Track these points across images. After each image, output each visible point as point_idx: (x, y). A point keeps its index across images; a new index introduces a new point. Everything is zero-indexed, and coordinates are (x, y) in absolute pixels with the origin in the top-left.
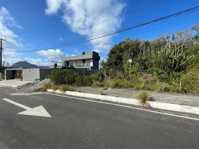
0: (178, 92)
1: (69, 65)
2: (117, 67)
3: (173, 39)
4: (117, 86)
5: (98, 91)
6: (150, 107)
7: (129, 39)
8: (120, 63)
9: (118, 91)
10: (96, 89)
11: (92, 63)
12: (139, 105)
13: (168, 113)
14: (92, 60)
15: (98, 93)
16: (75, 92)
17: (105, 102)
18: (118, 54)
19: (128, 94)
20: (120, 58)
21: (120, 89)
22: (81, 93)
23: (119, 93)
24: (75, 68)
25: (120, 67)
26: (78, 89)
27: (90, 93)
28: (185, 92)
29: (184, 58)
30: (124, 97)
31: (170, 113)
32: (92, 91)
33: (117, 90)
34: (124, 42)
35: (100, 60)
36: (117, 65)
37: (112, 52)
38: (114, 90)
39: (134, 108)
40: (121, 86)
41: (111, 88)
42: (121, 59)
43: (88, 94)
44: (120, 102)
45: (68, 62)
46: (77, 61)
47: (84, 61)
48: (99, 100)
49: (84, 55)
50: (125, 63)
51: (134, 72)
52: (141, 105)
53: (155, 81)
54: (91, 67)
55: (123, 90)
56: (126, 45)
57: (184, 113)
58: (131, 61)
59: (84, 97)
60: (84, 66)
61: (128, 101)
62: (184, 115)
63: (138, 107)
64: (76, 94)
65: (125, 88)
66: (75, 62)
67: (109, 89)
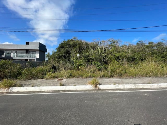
0: (109, 77)
1: (3, 55)
2: (65, 60)
3: (100, 44)
4: (70, 76)
5: (54, 83)
6: (99, 90)
7: (75, 38)
8: (68, 56)
9: (74, 81)
10: (51, 81)
11: (38, 54)
12: (92, 89)
13: (110, 91)
14: (38, 52)
15: (56, 85)
16: (25, 88)
17: (66, 92)
18: (67, 49)
19: (82, 82)
20: (68, 52)
21: (73, 79)
22: (35, 87)
23: (75, 82)
24: (14, 58)
25: (68, 60)
26: (28, 83)
27: (47, 86)
28: (112, 76)
29: (107, 56)
30: (81, 85)
31: (111, 90)
32: (48, 83)
33: (72, 80)
34: (72, 41)
35: (47, 52)
36: (66, 58)
37: (61, 47)
38: (69, 80)
39: (91, 92)
40: (74, 76)
41: (65, 78)
42: (69, 54)
43: (45, 87)
44: (78, 90)
45: (3, 50)
46: (17, 51)
47: (27, 51)
48: (59, 91)
49: (28, 45)
50: (73, 57)
51: (80, 64)
52: (94, 89)
53: (95, 70)
54: (37, 58)
55: (76, 79)
56: (74, 43)
57: (116, 89)
58: (79, 56)
59: (40, 91)
60: (28, 57)
61: (85, 87)
62: (117, 90)
63: (93, 91)
64: (27, 89)
65: (78, 77)
66: (14, 52)
67: (65, 80)
